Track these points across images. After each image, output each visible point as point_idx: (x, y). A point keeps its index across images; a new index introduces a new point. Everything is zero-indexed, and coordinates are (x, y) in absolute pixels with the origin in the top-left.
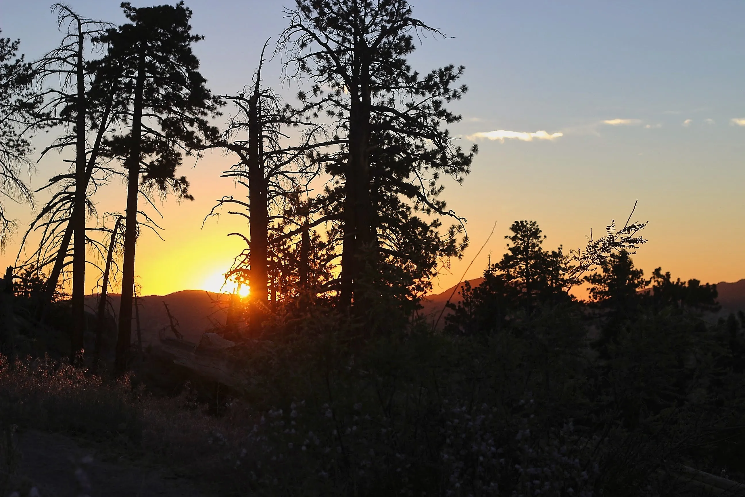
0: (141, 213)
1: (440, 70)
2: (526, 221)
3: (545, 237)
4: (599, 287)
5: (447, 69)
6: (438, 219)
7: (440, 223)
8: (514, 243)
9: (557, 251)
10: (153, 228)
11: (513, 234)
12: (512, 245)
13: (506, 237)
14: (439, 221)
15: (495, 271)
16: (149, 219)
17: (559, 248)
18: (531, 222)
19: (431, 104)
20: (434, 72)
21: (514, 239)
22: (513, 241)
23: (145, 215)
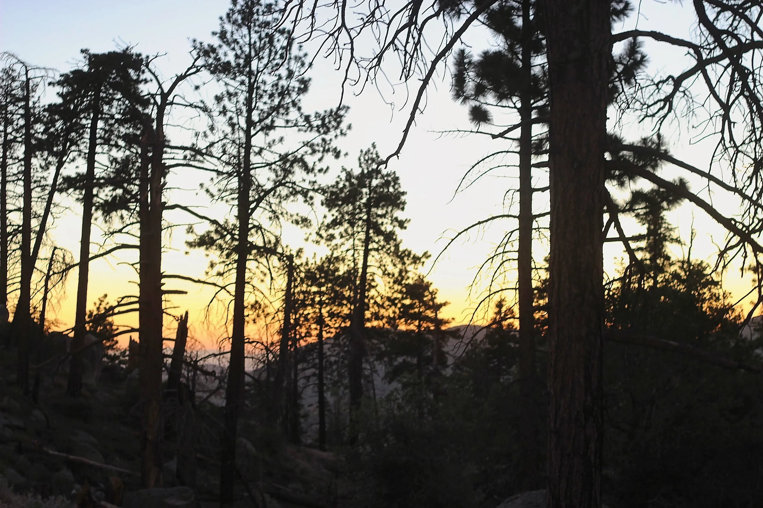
1: (331, 110)
5: (338, 109)
19: (320, 141)
20: (326, 111)
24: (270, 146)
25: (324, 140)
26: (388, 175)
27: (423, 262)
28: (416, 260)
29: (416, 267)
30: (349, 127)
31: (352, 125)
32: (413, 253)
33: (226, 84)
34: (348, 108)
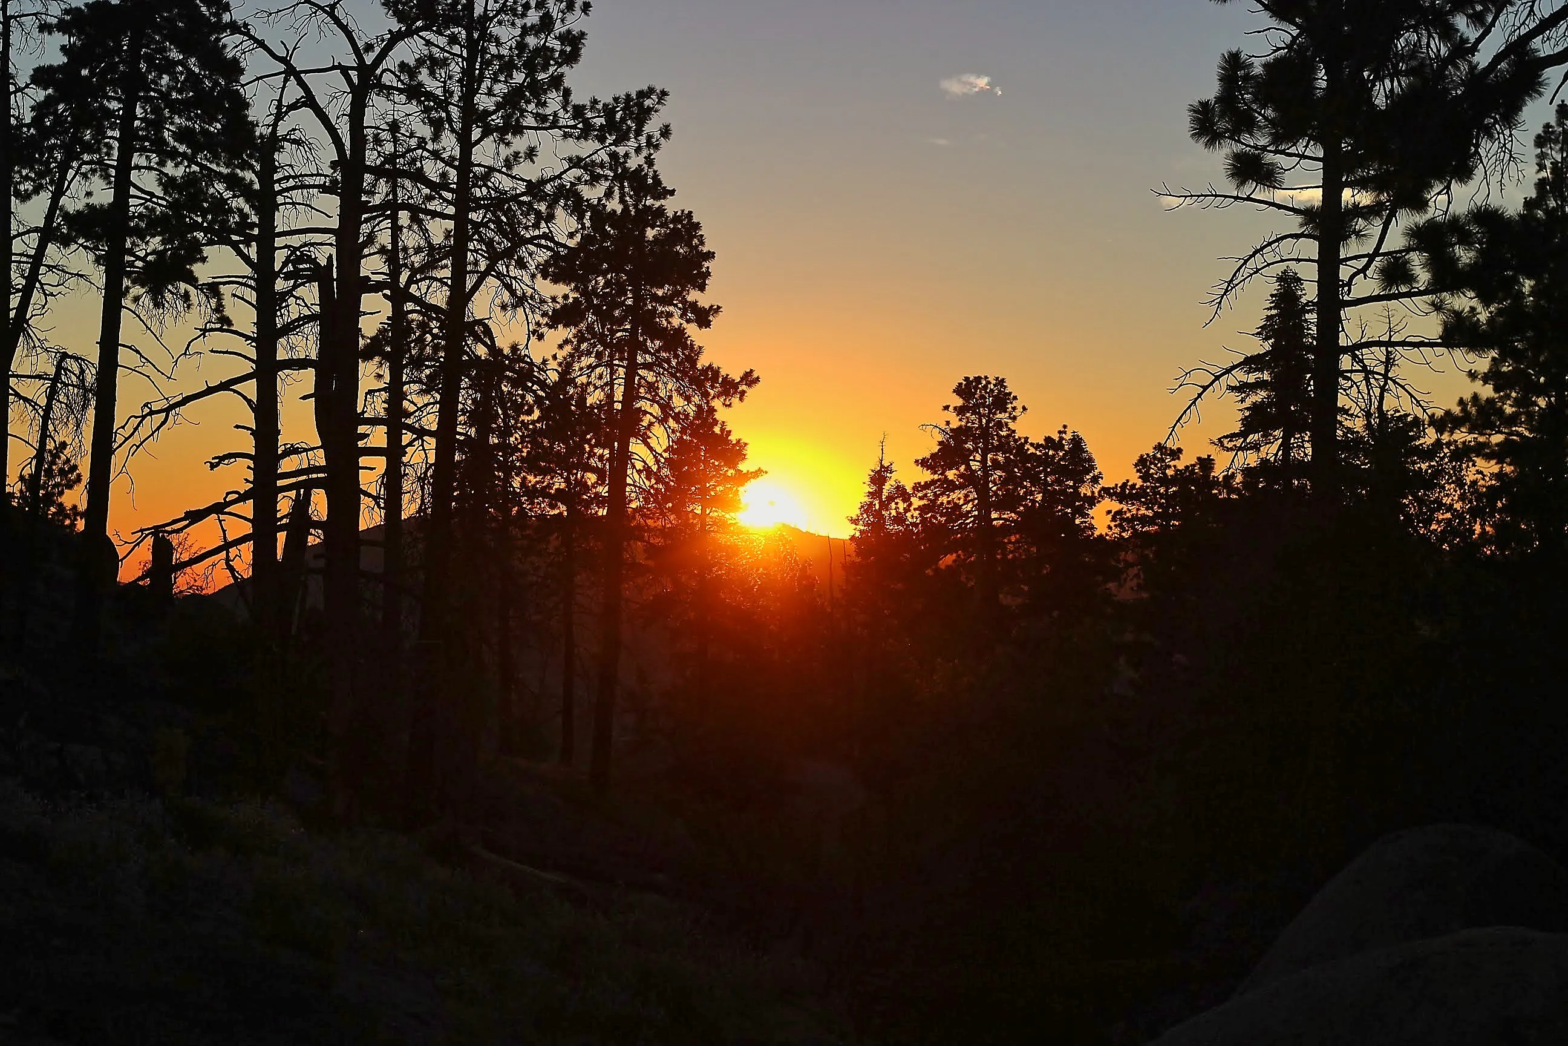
0: (130, 348)
1: (628, 96)
2: (986, 377)
3: (1024, 409)
4: (1131, 509)
5: (642, 95)
6: (752, 371)
7: (758, 378)
8: (960, 420)
9: (1056, 437)
10: (148, 377)
11: (959, 402)
12: (955, 423)
13: (946, 408)
14: (755, 375)
15: (890, 473)
16: (146, 359)
17: (1060, 432)
18: (997, 378)
19: (606, 158)
20: (616, 99)
21: (960, 411)
22: (958, 415)
23: (137, 352)
24: (508, 164)
25: (613, 156)
26: (676, 219)
27: (743, 393)
28: (729, 388)
29: (728, 403)
30: (666, 132)
31: (672, 127)
32: (723, 372)
33: (428, 43)
34: (664, 93)
